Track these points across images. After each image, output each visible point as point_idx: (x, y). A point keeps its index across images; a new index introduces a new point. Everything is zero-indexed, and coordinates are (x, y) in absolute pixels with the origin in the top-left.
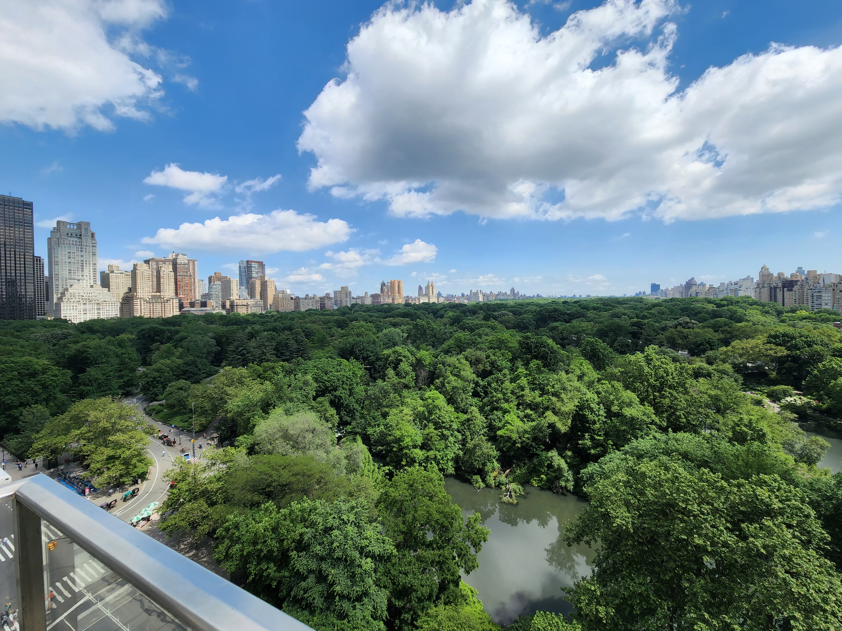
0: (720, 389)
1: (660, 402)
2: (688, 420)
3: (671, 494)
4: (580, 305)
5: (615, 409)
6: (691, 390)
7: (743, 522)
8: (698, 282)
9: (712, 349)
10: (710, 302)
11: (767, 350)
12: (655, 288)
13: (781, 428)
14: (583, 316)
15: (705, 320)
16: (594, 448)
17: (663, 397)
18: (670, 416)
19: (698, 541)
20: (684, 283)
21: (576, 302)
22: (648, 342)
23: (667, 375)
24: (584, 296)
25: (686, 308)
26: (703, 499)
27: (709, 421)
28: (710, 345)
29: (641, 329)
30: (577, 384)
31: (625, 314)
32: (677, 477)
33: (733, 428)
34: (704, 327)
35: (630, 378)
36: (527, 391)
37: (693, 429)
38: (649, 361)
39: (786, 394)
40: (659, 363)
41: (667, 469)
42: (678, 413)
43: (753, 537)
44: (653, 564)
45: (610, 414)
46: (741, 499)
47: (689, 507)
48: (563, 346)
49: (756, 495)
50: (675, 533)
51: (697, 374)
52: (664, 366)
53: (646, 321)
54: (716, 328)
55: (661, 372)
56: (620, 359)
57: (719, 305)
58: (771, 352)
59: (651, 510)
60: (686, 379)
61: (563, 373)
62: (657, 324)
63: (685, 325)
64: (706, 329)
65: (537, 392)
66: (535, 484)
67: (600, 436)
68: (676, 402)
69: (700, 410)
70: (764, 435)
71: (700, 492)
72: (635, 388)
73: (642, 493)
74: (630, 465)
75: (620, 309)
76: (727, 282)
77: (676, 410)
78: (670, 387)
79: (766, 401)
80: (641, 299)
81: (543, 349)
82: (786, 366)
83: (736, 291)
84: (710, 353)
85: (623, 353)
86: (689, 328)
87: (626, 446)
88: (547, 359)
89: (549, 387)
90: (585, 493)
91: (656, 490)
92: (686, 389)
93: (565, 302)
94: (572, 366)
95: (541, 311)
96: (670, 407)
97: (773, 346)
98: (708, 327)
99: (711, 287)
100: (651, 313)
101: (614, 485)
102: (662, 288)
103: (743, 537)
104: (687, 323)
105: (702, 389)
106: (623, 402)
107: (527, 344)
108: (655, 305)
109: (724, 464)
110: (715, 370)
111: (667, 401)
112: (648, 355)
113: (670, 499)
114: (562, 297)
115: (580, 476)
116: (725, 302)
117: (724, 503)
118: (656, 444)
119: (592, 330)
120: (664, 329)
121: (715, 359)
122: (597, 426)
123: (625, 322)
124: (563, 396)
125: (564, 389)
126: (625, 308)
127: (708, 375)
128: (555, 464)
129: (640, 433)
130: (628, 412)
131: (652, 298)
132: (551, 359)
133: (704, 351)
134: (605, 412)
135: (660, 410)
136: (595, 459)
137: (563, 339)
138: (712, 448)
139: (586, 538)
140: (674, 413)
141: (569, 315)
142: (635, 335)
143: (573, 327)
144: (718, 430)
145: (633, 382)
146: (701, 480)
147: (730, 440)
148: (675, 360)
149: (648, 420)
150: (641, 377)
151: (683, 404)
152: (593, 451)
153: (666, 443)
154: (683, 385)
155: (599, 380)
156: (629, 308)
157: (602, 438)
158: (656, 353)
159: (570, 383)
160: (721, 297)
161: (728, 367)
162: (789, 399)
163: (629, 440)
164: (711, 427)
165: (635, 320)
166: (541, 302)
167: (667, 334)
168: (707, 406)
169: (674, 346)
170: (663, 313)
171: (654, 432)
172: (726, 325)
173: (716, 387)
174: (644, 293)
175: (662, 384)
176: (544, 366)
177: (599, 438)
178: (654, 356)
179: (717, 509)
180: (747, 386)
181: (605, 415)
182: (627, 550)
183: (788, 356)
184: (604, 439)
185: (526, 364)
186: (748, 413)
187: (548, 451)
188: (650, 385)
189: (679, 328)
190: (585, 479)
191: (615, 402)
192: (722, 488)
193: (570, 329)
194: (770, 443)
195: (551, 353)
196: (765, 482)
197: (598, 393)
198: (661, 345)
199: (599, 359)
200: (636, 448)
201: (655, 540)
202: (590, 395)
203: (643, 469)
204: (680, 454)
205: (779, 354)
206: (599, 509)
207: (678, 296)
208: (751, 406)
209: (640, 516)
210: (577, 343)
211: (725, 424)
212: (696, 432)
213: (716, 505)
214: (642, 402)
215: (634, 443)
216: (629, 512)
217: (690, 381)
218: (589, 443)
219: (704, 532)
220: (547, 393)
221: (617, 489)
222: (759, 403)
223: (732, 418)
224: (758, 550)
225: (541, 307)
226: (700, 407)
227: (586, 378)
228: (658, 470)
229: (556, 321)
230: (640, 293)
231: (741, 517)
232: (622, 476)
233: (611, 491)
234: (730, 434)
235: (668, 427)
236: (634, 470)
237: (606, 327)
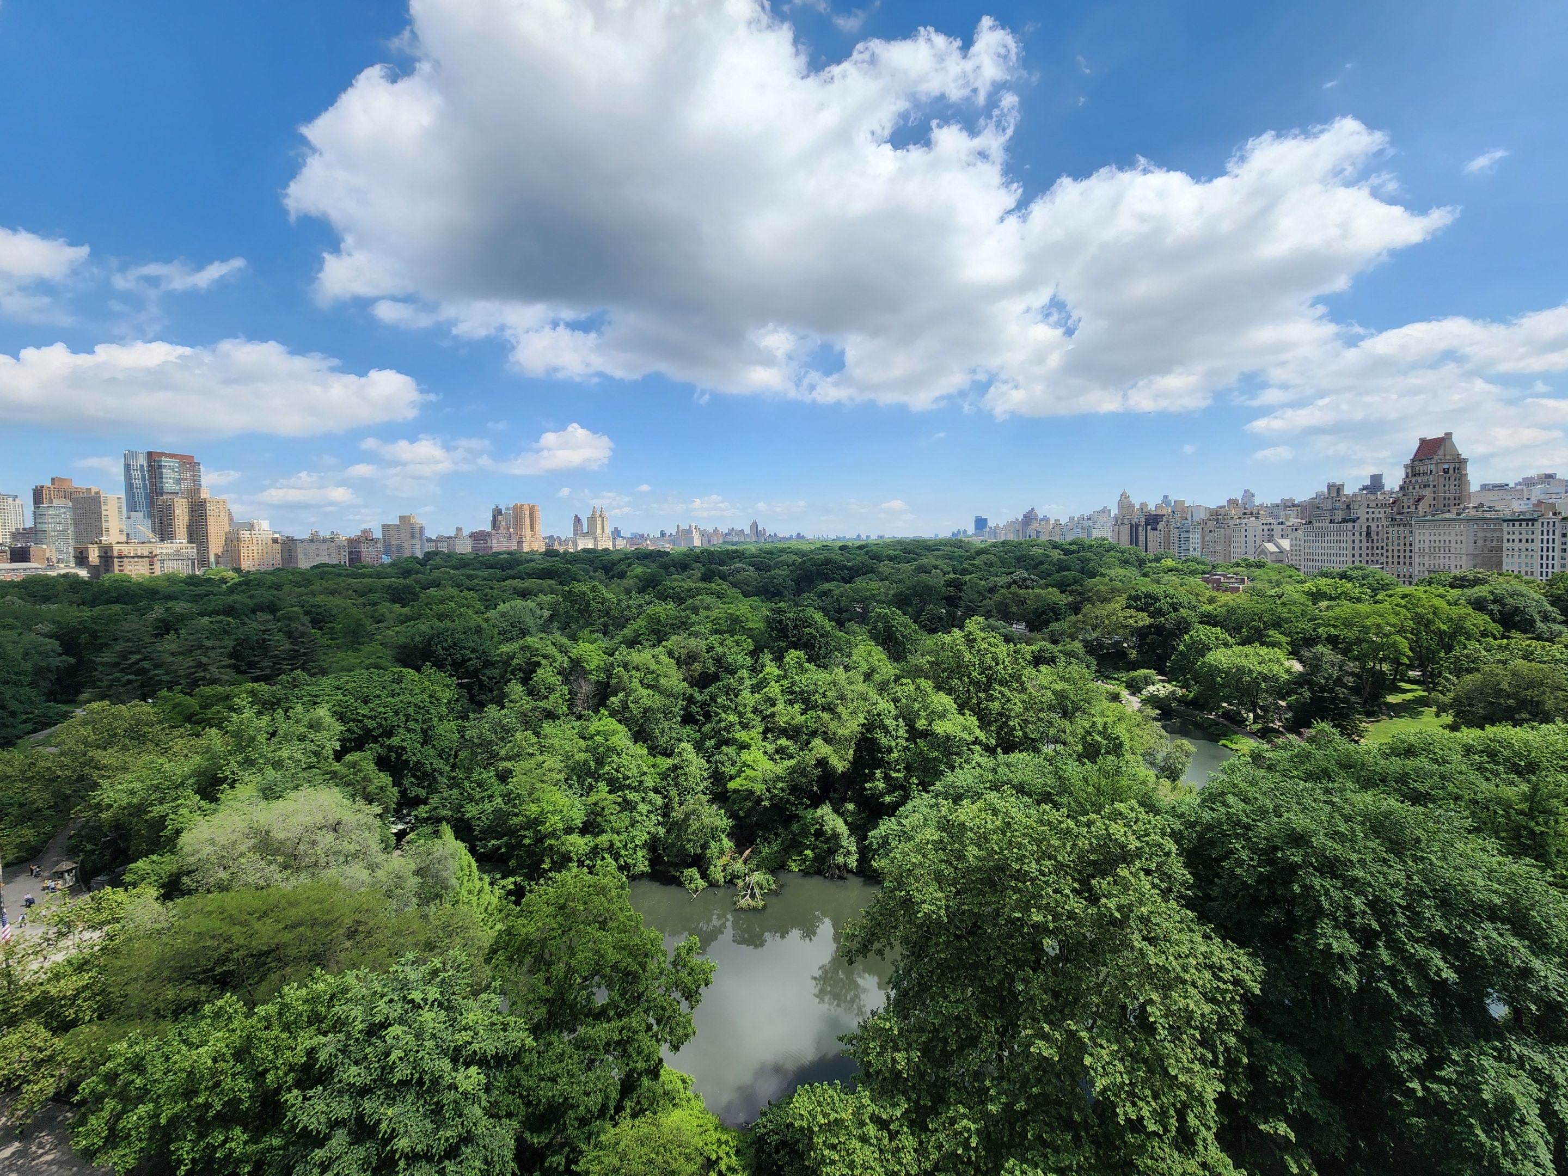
0: (1067, 681)
1: (986, 708)
2: (1025, 733)
3: (1001, 852)
4: (867, 553)
5: (921, 724)
6: (1028, 685)
7: (1094, 877)
8: (1040, 516)
9: (1057, 620)
10: (1055, 547)
11: (1126, 618)
12: (981, 523)
13: (1141, 733)
14: (872, 571)
15: (1049, 575)
16: (890, 792)
17: (991, 699)
18: (1001, 728)
19: (1037, 917)
20: (1020, 517)
21: (860, 547)
22: (971, 612)
23: (997, 664)
24: (874, 537)
25: (1024, 556)
26: (1043, 852)
27: (1052, 731)
28: (1055, 614)
29: (960, 590)
30: (862, 687)
31: (936, 567)
32: (1009, 823)
33: (1084, 738)
34: (1047, 586)
35: (943, 672)
36: (780, 707)
37: (1031, 745)
38: (970, 641)
39: (1148, 681)
40: (986, 646)
41: (995, 812)
42: (1011, 723)
43: (1105, 896)
44: (976, 966)
45: (914, 734)
46: (1091, 844)
47: (1025, 867)
48: (841, 624)
49: (1109, 835)
50: (1006, 910)
51: (1037, 661)
52: (993, 649)
53: (967, 578)
54: (1063, 587)
55: (988, 660)
56: (929, 642)
57: (1067, 552)
58: (1131, 621)
59: (973, 882)
60: (1023, 668)
61: (841, 671)
62: (983, 583)
63: (1022, 583)
64: (1050, 589)
65: (798, 707)
66: (794, 867)
67: (899, 771)
68: (1008, 706)
69: (1041, 715)
70: (1121, 745)
71: (1039, 842)
72: (951, 688)
73: (961, 857)
74: (943, 813)
75: (929, 560)
76: (1077, 516)
77: (1009, 718)
78: (1001, 684)
79: (1125, 694)
80: (961, 541)
81: (807, 630)
82: (1148, 640)
83: (1089, 530)
84: (1054, 626)
85: (933, 631)
86: (1027, 587)
87: (938, 783)
88: (814, 647)
89: (817, 696)
90: (876, 871)
91: (978, 846)
92: (1022, 684)
93: (843, 548)
94: (854, 658)
95: (804, 562)
96: (1000, 714)
97: (1133, 612)
98: (1053, 586)
99: (1057, 524)
100: (974, 565)
101: (919, 850)
102: (991, 524)
103: (1093, 899)
104: (1025, 580)
105: (1044, 682)
106: (933, 712)
107: (780, 622)
108: (980, 552)
109: (1071, 794)
110: (1061, 652)
111: (996, 706)
112: (970, 634)
113: (1000, 859)
114: (838, 539)
115: (866, 843)
116: (1075, 547)
117: (1070, 854)
118: (982, 776)
119: (887, 595)
120: (992, 590)
121: (1062, 634)
122: (895, 755)
123: (937, 580)
124: (840, 709)
125: (842, 697)
126: (937, 558)
127: (1052, 660)
128: (828, 828)
129: (958, 760)
130: (940, 728)
131: (978, 541)
132: (820, 648)
133: (1047, 623)
134: (907, 732)
135: (987, 720)
136: (891, 810)
137: (840, 611)
138: (1056, 772)
139: (876, 946)
140: (1005, 723)
141: (850, 569)
142: (951, 602)
143: (857, 591)
144: (1064, 744)
145: (948, 677)
146: (1041, 822)
147: (1079, 758)
148: (1008, 639)
149: (970, 738)
150: (959, 669)
151: (1018, 708)
152: (887, 799)
153: (994, 771)
154: (1018, 679)
155: (897, 678)
156: (943, 557)
157: (902, 775)
158: (982, 630)
159: (851, 687)
160: (1069, 538)
161: (1077, 646)
162: (1151, 688)
163: (942, 773)
164: (1056, 741)
165: (952, 576)
166: (804, 547)
167: (997, 597)
168: (1051, 708)
169: (1007, 616)
170: (991, 565)
171: (978, 756)
172: (1076, 582)
173: (1062, 678)
174: (965, 532)
175: (989, 678)
176: (809, 661)
177: (897, 775)
178: (979, 635)
179: (1062, 865)
180: (1103, 674)
181: (906, 735)
182: (938, 952)
183: (1151, 625)
184: (905, 777)
185: (779, 659)
186: (1103, 714)
187: (816, 808)
188: (972, 681)
189: (1014, 588)
190: (875, 846)
191: (922, 714)
192: (1068, 831)
193: (851, 593)
194: (1128, 756)
195: (821, 636)
196: (1121, 814)
197: (896, 700)
198: (988, 615)
199: (896, 642)
200: (952, 786)
201: (980, 928)
202: (884, 705)
203: (962, 818)
204: (1013, 787)
205: (1141, 624)
206: (898, 893)
207: (1012, 537)
208: (1106, 704)
209: (958, 893)
210: (863, 619)
211: (1073, 734)
212: (1036, 750)
213: (1059, 858)
214: (961, 709)
215: (949, 777)
216: (941, 889)
217: (1028, 672)
218: (881, 785)
219: (1044, 902)
220: (815, 707)
221: (924, 856)
222: (1115, 697)
223: (1083, 723)
224: (1112, 915)
225: (804, 556)
226: (1042, 710)
227: (876, 677)
228: (983, 815)
229: (828, 581)
230: (959, 532)
231: (1091, 870)
232: (931, 833)
233: (914, 860)
234: (1080, 748)
235: (997, 746)
236: (948, 821)
237: (908, 588)
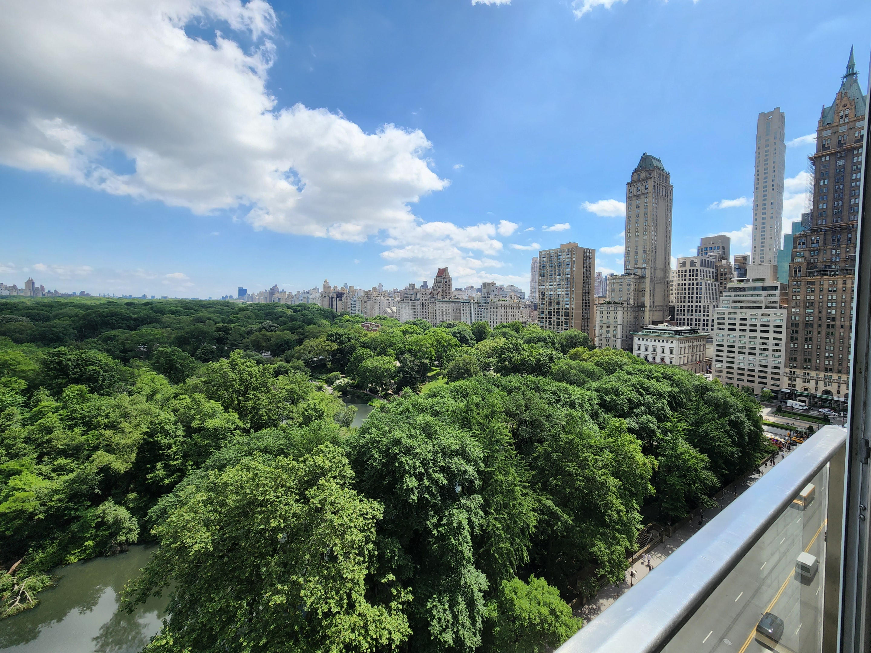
0: (294, 383)
1: (244, 406)
2: (269, 417)
3: (252, 493)
4: (152, 308)
5: (195, 424)
6: (271, 388)
7: (306, 489)
8: (280, 290)
9: (289, 349)
10: (289, 308)
11: (326, 346)
12: (242, 292)
13: (332, 406)
14: (156, 321)
15: (285, 324)
16: (168, 476)
17: (247, 399)
18: (254, 416)
19: (274, 524)
20: (268, 290)
21: (146, 304)
22: (234, 346)
23: (251, 378)
24: (158, 296)
25: (269, 313)
26: (278, 485)
27: (286, 413)
28: (288, 346)
29: (227, 333)
30: (145, 406)
31: (209, 319)
32: (257, 474)
33: (303, 413)
34: (283, 330)
35: (213, 387)
36: (59, 432)
37: (273, 423)
38: (233, 366)
39: (336, 378)
40: (244, 367)
41: (248, 469)
42: (260, 413)
43: (313, 498)
44: (234, 570)
45: (189, 431)
46: (305, 472)
47: (267, 497)
48: (125, 361)
49: (315, 464)
50: (254, 527)
51: (277, 373)
52: (249, 369)
53: (232, 325)
54: (293, 330)
55: (246, 376)
56: (203, 368)
57: (295, 311)
58: (328, 348)
59: (232, 517)
60: (268, 378)
61: (125, 397)
62: (243, 328)
63: (269, 329)
64: (285, 332)
65: (78, 430)
67: (177, 459)
68: (259, 402)
69: (279, 405)
70: (323, 413)
71: (275, 480)
72: (219, 397)
73: (223, 504)
74: (211, 480)
75: (204, 314)
76: (301, 291)
77: (259, 410)
78: (254, 389)
79: (325, 386)
80: (228, 302)
81: (90, 368)
82: (337, 357)
83: (308, 298)
84: (288, 353)
85: (206, 361)
86: (272, 331)
87: (208, 461)
88: (96, 380)
89: (99, 418)
90: (155, 536)
91: (237, 493)
92: (267, 388)
93: (129, 304)
94: (138, 385)
95: (89, 315)
96: (253, 408)
97: (329, 343)
98: (287, 330)
99: (290, 295)
100: (237, 318)
101: (192, 510)
102: (249, 292)
103: (306, 501)
104: (270, 326)
105: (281, 385)
106: (205, 414)
107: (60, 363)
108: (241, 310)
109: (294, 446)
110: (291, 367)
111: (251, 403)
112: (233, 360)
113: (251, 497)
114: (125, 297)
115: (146, 518)
116: (300, 308)
117: (293, 481)
118: (239, 448)
119: (168, 338)
120: (249, 333)
121: (292, 357)
122: (174, 449)
123: (209, 328)
124: (124, 425)
125: (126, 416)
126: (210, 313)
127: (286, 372)
128: (110, 519)
129: (224, 442)
130: (210, 424)
131: (240, 303)
132: (104, 380)
133: (283, 351)
134: (184, 431)
135: (244, 413)
136: (169, 489)
137: (125, 351)
138: (287, 436)
139: (155, 589)
140: (256, 413)
141: (135, 320)
142: (220, 341)
143: (141, 336)
144: (292, 419)
145: (217, 390)
146: (277, 467)
147: (300, 426)
148: (259, 362)
149: (232, 427)
150: (226, 384)
151: (265, 402)
152: (167, 481)
153: (248, 444)
154: (265, 385)
155: (176, 396)
156: (215, 312)
157: (179, 462)
158: (242, 358)
159: (135, 407)
160: (297, 303)
161: (301, 363)
162: (338, 382)
163: (211, 453)
164: (288, 418)
165: (221, 324)
166: (88, 303)
167: (252, 337)
168: (285, 400)
169: (259, 348)
170: (249, 318)
171: (239, 437)
172: (300, 328)
173: (292, 382)
174: (231, 297)
175: (246, 387)
176: (91, 391)
177: (175, 463)
178: (239, 361)
179: (289, 488)
180: (313, 377)
181: (183, 434)
182: (206, 573)
183: (338, 349)
184: (182, 463)
185: (57, 393)
186: (313, 399)
187: (97, 505)
188: (234, 391)
189: (264, 331)
190: (154, 518)
191: (197, 417)
192: (293, 468)
193: (137, 338)
194: (326, 419)
195: (105, 371)
196: (321, 450)
197: (175, 411)
198: (246, 348)
199: (176, 370)
200: (219, 460)
201: (237, 544)
202: (165, 416)
203: (225, 479)
204: (261, 451)
205: (333, 349)
206: (173, 546)
207: (263, 301)
208: (315, 393)
209: (222, 528)
210: (147, 356)
211: (298, 412)
212: (276, 426)
213: (288, 485)
214: (226, 410)
215: (217, 455)
216: (208, 530)
217: (271, 380)
218: (161, 473)
219: (279, 513)
220: (97, 427)
221: (196, 513)
222: (320, 389)
223: (302, 405)
224: (316, 506)
225: (87, 309)
226: (280, 402)
227: (158, 396)
228: (240, 473)
229: (113, 328)
230: (227, 296)
231: (305, 486)
232: (202, 496)
233: (187, 518)
234: (301, 419)
235: (250, 428)
236: (215, 484)
237: (187, 333)
